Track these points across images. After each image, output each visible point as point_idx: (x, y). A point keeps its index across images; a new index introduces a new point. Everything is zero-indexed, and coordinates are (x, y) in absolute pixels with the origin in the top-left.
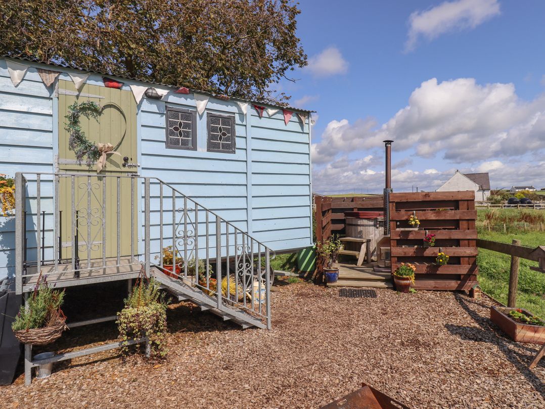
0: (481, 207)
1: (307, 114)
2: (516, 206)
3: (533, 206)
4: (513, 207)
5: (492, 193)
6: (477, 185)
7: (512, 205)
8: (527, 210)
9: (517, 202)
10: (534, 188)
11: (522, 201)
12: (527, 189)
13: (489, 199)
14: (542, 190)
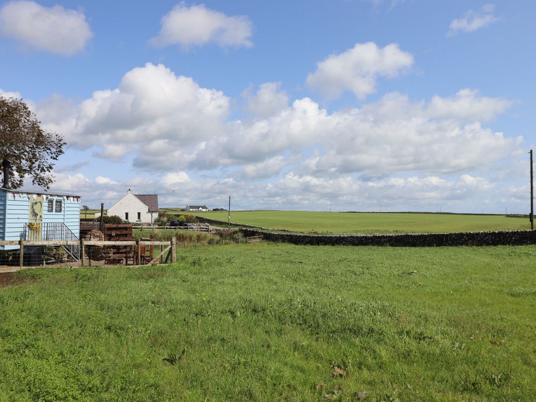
0: (149, 228)
1: (79, 197)
2: (175, 228)
3: (187, 228)
4: (173, 228)
5: (160, 215)
6: (147, 207)
7: (172, 227)
8: (181, 232)
9: (176, 225)
10: (207, 208)
11: (181, 223)
12: (200, 208)
13: (157, 221)
14: (214, 210)
